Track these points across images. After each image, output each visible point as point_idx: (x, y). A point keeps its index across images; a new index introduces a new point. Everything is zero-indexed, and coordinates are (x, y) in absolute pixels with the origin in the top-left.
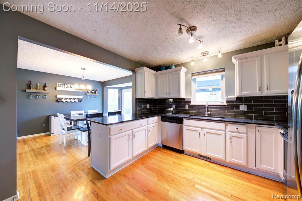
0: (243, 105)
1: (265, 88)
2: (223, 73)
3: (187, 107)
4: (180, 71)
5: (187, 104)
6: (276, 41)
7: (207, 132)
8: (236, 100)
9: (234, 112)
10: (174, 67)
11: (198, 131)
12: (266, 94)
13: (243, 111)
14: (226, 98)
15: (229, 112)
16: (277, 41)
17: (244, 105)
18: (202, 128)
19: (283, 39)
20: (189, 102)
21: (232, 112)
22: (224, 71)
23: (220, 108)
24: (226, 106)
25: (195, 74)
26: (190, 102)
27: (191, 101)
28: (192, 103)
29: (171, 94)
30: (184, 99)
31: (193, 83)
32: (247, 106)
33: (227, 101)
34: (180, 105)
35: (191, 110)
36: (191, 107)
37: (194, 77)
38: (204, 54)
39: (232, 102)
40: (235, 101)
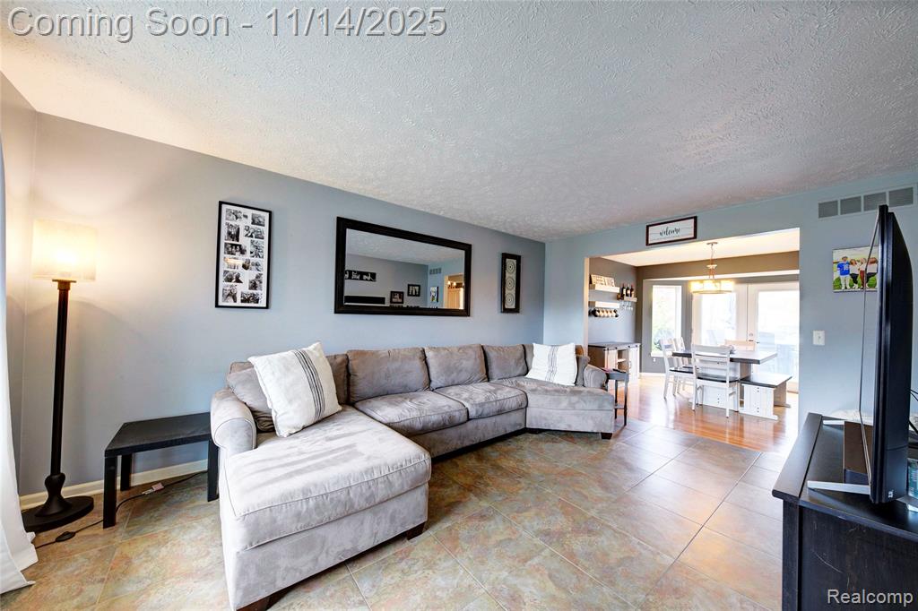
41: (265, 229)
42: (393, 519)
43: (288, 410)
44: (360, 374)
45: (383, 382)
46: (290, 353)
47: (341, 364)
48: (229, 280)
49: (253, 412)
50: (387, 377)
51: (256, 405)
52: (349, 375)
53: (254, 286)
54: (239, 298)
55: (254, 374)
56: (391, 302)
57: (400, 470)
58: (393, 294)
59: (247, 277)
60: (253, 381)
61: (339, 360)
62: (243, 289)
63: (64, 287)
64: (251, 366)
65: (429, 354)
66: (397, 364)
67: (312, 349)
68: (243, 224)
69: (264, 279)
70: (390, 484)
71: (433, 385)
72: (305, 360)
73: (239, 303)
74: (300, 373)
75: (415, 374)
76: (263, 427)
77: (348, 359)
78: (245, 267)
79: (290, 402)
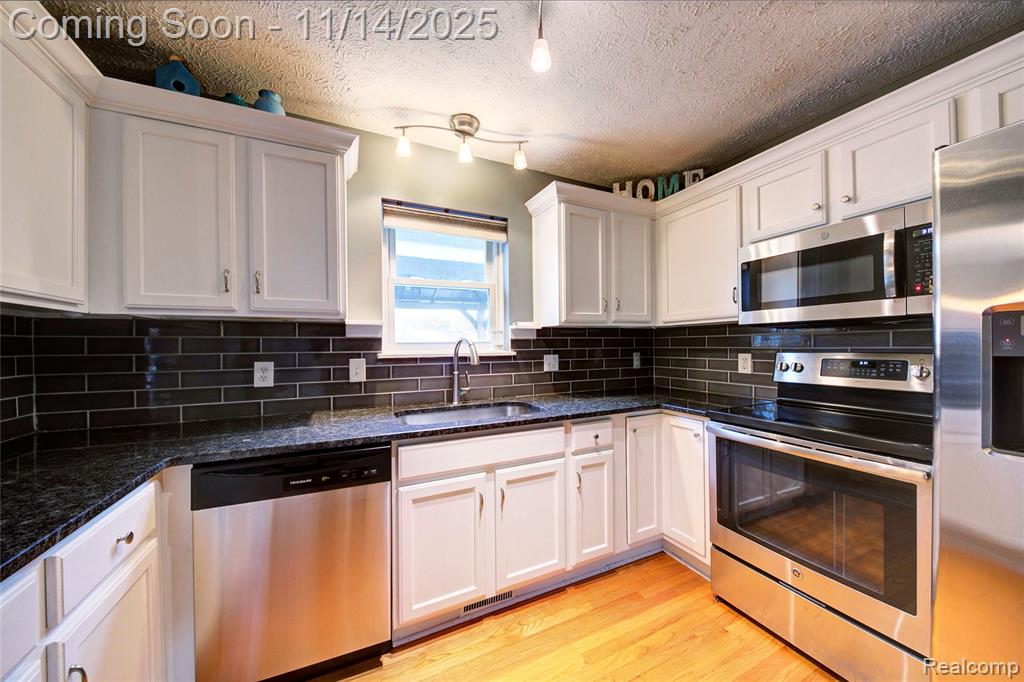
0: (550, 354)
1: (613, 305)
2: (500, 237)
3: (358, 370)
4: (337, 153)
5: (359, 356)
6: (614, 185)
7: (509, 482)
8: (535, 338)
9: (533, 378)
11: (471, 490)
12: (614, 322)
13: (550, 373)
14: (512, 330)
15: (519, 380)
16: (616, 186)
17: (554, 354)
18: (490, 469)
19: (629, 185)
20: (368, 345)
21: (527, 377)
22: (505, 230)
23: (496, 369)
24: (509, 358)
25: (395, 208)
26: (376, 343)
27: (380, 340)
28: (386, 352)
32: (560, 358)
33: (515, 343)
34: (309, 360)
35: (379, 386)
36: (383, 370)
37: (391, 222)
38: (465, 126)
39: (527, 342)
40: (534, 340)
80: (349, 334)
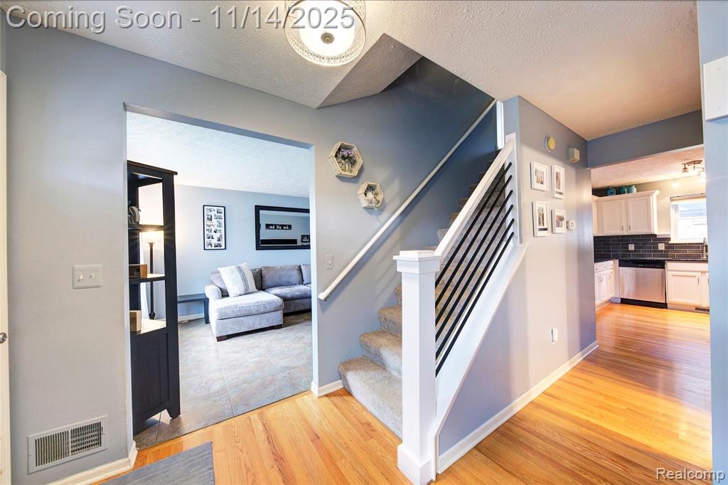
3: (661, 247)
4: (650, 195)
5: (662, 243)
10: (634, 190)
18: (703, 272)
20: (666, 240)
25: (676, 198)
26: (669, 239)
28: (672, 241)
29: (631, 228)
30: (655, 235)
31: (672, 211)
34: (645, 244)
35: (669, 251)
36: (671, 247)
37: (674, 203)
41: (223, 215)
42: (267, 320)
43: (234, 287)
44: (267, 277)
45: (278, 280)
46: (234, 267)
47: (258, 272)
48: (209, 238)
49: (221, 289)
50: (280, 277)
51: (222, 287)
52: (262, 277)
53: (219, 240)
54: (213, 246)
55: (220, 275)
56: (302, 242)
57: (270, 303)
58: (303, 237)
59: (216, 236)
60: (220, 278)
61: (257, 271)
62: (214, 241)
63: (151, 245)
64: (219, 272)
65: (302, 267)
66: (286, 272)
67: (243, 266)
68: (213, 214)
69: (223, 236)
70: (266, 307)
71: (304, 282)
72: (240, 269)
73: (213, 248)
74: (238, 276)
75: (295, 276)
76: (224, 294)
77: (261, 270)
78: (215, 232)
79: (234, 284)
80: (658, 237)
